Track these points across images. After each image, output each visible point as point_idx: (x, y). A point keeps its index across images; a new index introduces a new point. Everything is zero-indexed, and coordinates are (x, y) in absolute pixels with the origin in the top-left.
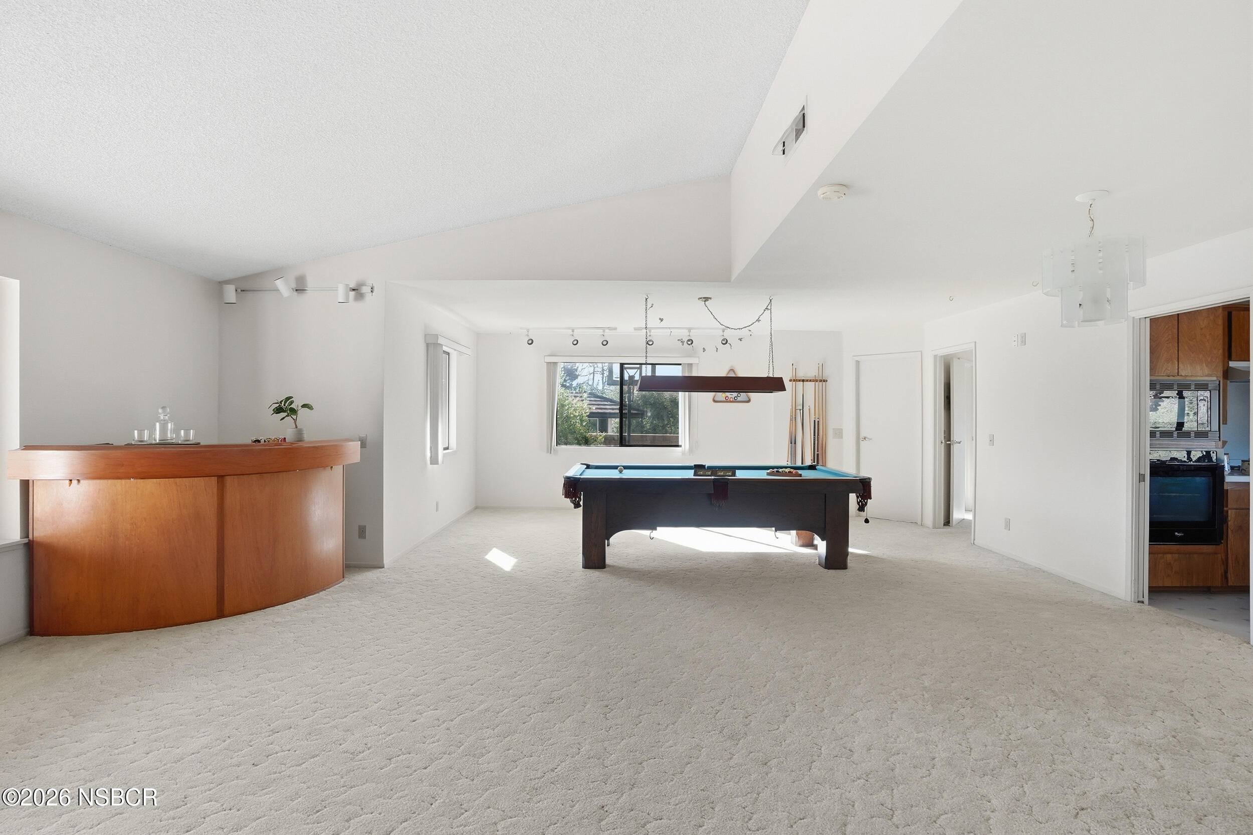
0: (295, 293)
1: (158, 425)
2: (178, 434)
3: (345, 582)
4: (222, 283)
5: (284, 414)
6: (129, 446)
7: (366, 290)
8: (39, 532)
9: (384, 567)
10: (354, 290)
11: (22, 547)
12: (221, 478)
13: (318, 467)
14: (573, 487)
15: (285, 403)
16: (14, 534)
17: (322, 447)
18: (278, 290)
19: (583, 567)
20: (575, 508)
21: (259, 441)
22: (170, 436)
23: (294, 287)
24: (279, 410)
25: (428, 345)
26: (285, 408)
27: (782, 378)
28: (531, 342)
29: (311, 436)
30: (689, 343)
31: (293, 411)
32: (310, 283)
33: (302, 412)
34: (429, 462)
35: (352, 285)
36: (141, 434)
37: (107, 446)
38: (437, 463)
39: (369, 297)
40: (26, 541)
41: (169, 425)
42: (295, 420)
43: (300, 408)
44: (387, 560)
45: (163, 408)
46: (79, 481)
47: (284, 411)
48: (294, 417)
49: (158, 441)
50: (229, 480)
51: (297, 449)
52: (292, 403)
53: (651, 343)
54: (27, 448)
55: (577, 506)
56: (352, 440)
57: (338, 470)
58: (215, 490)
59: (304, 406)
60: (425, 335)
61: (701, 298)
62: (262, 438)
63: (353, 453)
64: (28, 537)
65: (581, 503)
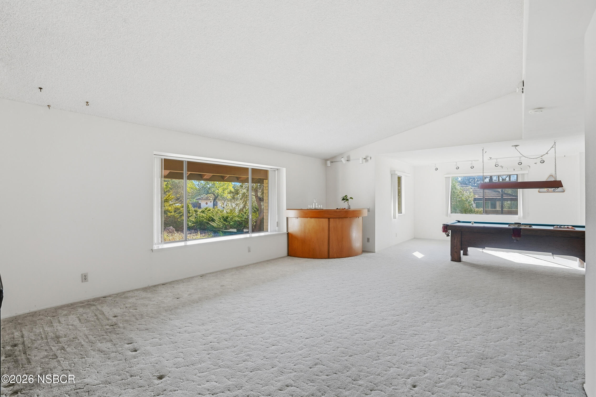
0: (347, 162)
1: (314, 204)
2: (318, 206)
3: (363, 255)
4: (326, 160)
5: (345, 201)
6: (308, 209)
7: (369, 158)
8: (290, 231)
9: (375, 253)
10: (365, 159)
11: (287, 234)
12: (329, 219)
13: (354, 217)
14: (446, 228)
15: (345, 197)
16: (285, 231)
17: (356, 210)
18: (342, 161)
19: (451, 261)
20: (447, 236)
21: (338, 209)
22: (317, 207)
23: (346, 160)
24: (343, 199)
25: (392, 175)
26: (345, 199)
27: (561, 181)
28: (437, 169)
29: (352, 208)
30: (520, 164)
31: (347, 200)
32: (351, 158)
33: (350, 200)
34: (393, 218)
35: (364, 157)
36: (310, 206)
37: (302, 209)
38: (396, 218)
39: (370, 161)
40: (287, 232)
41: (316, 204)
42: (348, 202)
43: (349, 199)
44: (376, 250)
45: (315, 199)
46: (298, 218)
47: (345, 200)
48: (348, 201)
49: (314, 208)
50: (331, 219)
51: (348, 211)
52: (347, 197)
53: (497, 166)
54: (287, 209)
55: (448, 235)
56: (364, 209)
57: (361, 218)
58: (328, 222)
59: (350, 198)
60: (391, 171)
61: (513, 146)
62: (339, 208)
63: (365, 213)
64: (288, 232)
65: (450, 235)
